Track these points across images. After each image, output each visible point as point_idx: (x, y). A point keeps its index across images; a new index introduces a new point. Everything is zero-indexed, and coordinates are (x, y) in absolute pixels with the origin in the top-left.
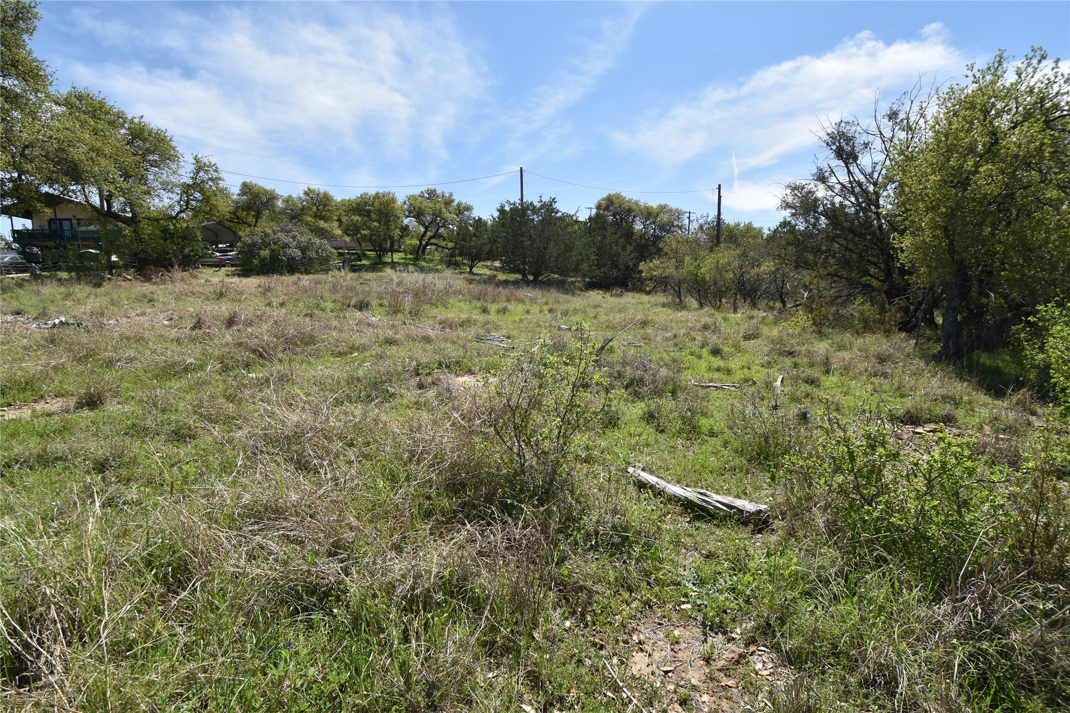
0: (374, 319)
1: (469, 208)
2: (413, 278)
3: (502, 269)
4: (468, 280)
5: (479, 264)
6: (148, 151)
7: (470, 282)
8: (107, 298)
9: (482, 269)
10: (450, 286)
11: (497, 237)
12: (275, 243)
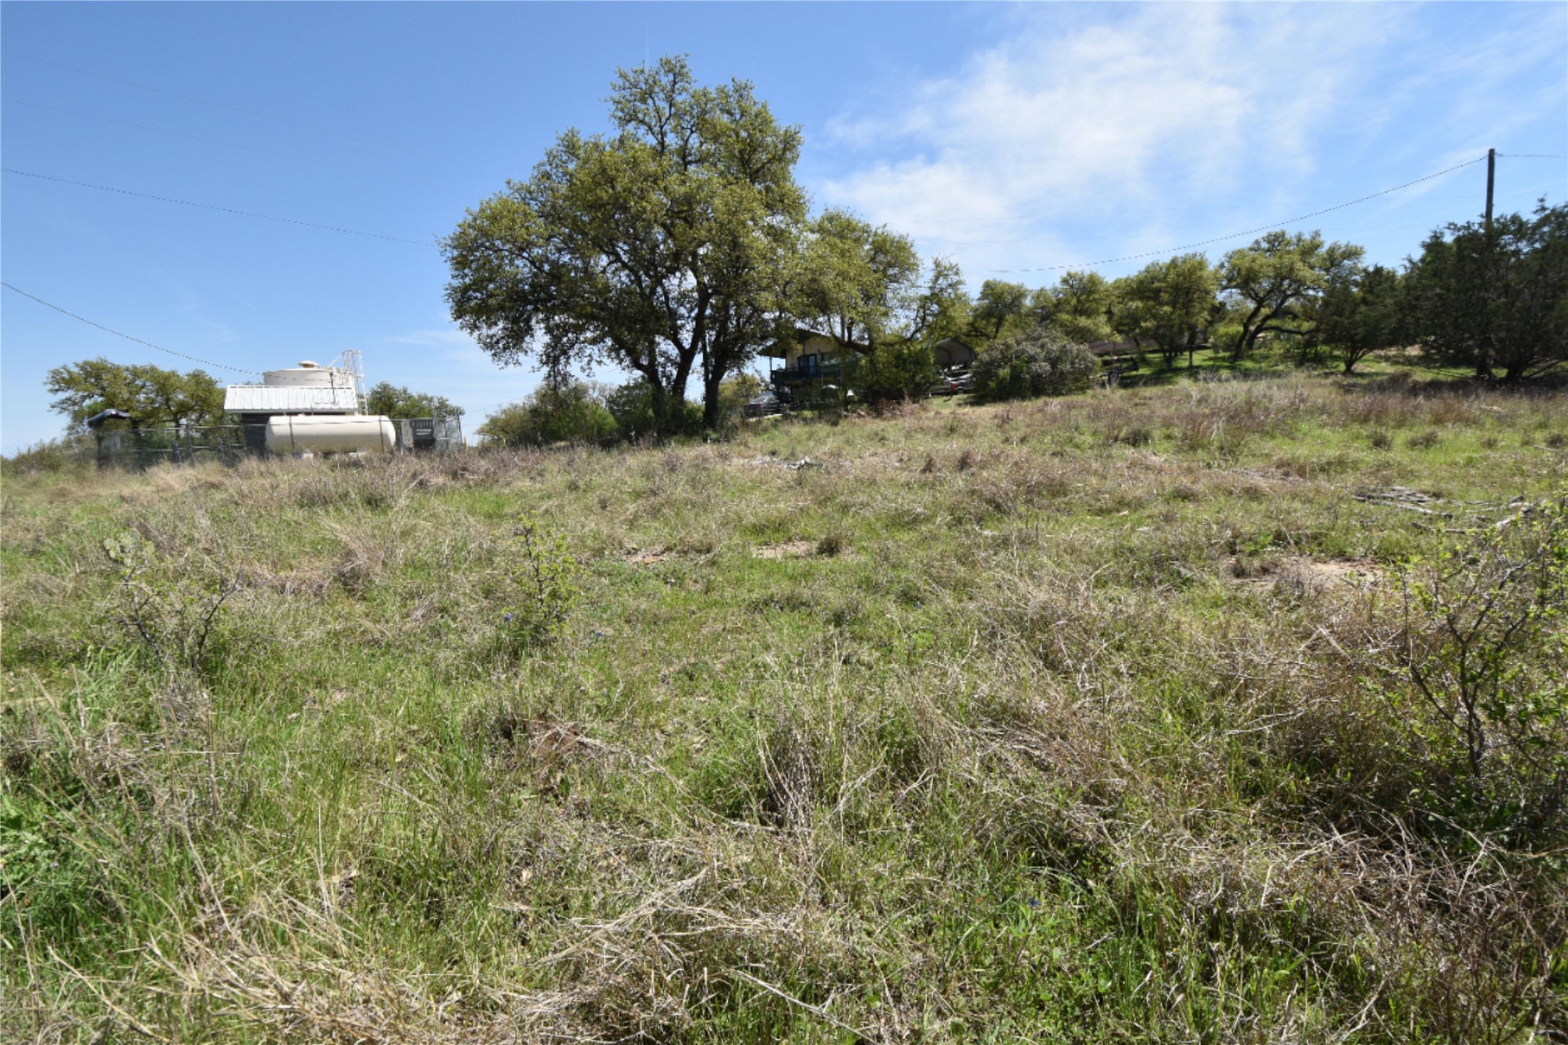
0: (1154, 458)
1: (1353, 253)
2: (1230, 390)
3: (1425, 361)
4: (1340, 386)
5: (1370, 355)
6: (890, 265)
7: (1348, 389)
8: (842, 438)
9: (1374, 365)
10: (1303, 401)
11: (1418, 298)
12: (1017, 358)
